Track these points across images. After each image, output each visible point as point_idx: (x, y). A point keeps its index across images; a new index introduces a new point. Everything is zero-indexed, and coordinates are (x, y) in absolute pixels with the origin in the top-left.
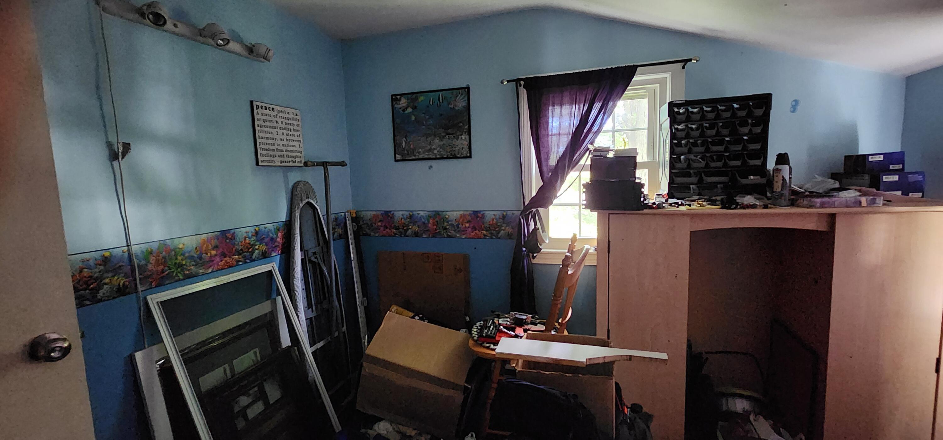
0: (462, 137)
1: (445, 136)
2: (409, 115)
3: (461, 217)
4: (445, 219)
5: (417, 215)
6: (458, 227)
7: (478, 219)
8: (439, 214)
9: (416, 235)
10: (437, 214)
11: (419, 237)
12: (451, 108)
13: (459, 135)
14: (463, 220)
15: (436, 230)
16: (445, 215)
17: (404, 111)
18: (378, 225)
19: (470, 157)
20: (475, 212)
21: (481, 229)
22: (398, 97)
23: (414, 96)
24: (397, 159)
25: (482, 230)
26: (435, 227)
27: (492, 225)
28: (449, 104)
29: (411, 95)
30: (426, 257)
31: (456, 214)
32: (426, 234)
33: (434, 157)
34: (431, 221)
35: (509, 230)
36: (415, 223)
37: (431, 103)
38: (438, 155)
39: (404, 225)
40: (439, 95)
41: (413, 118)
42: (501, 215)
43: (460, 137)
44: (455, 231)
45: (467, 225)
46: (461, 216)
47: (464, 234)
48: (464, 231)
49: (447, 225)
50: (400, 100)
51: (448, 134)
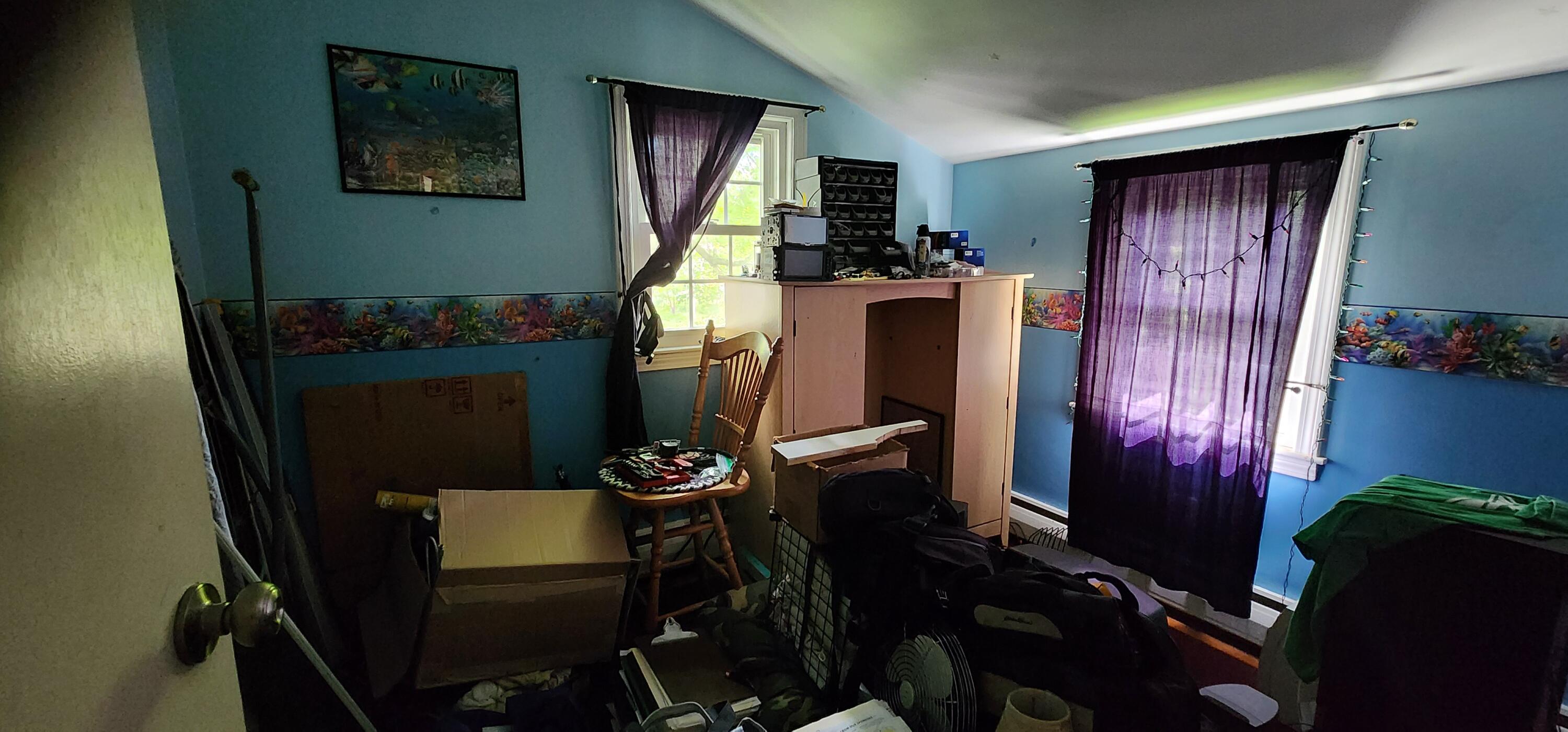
0: (507, 160)
1: (471, 154)
2: (380, 97)
3: (507, 307)
4: (472, 310)
5: (405, 304)
6: (501, 325)
7: (541, 308)
8: (458, 302)
9: (405, 344)
10: (454, 301)
11: (415, 348)
12: (481, 103)
13: (499, 156)
14: (511, 310)
15: (453, 331)
16: (473, 304)
17: (365, 85)
18: (297, 333)
19: (523, 198)
20: (536, 298)
21: (545, 325)
22: (349, 53)
23: (392, 61)
24: (349, 186)
25: (548, 327)
26: (451, 326)
27: (566, 316)
28: (477, 94)
29: (384, 57)
30: (431, 387)
31: (498, 300)
32: (429, 342)
33: (444, 191)
34: (441, 316)
35: (596, 323)
36: (401, 321)
37: (435, 84)
38: (454, 187)
39: (373, 327)
40: (455, 72)
41: (391, 106)
42: (582, 300)
43: (502, 159)
44: (495, 331)
45: (520, 319)
46: (508, 304)
47: (514, 336)
48: (514, 329)
49: (478, 322)
50: (353, 60)
51: (475, 151)
